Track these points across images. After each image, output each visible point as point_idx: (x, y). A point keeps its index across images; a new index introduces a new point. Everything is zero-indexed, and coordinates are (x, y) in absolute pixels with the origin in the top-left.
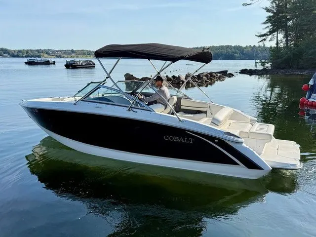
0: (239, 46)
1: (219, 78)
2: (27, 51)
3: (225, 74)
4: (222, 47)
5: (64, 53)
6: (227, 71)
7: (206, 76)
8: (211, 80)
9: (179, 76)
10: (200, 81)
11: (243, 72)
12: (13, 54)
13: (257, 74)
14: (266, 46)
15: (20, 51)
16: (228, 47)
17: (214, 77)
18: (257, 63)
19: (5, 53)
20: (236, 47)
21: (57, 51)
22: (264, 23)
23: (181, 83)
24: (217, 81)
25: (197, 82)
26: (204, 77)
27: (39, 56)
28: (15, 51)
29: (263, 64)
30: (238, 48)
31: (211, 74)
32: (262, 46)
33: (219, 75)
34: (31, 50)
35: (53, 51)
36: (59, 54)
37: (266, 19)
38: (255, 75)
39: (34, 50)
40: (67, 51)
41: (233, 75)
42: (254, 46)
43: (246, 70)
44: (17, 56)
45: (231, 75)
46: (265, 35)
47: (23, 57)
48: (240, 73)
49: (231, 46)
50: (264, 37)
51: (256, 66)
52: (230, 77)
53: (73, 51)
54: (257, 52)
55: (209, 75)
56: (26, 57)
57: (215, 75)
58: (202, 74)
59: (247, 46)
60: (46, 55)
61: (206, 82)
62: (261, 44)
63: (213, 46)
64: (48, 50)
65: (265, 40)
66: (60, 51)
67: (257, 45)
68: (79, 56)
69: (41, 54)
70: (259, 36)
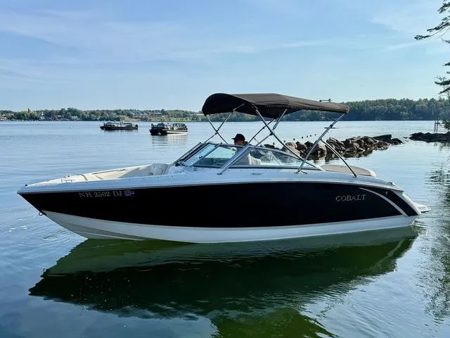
0: (408, 99)
1: (379, 146)
2: (102, 113)
3: (387, 140)
4: (382, 101)
5: (152, 115)
6: (390, 136)
7: (359, 142)
8: (366, 148)
9: (316, 143)
10: (348, 150)
11: (417, 137)
12: (83, 116)
13: (439, 141)
15: (93, 113)
16: (390, 102)
17: (371, 143)
18: (438, 124)
19: (73, 115)
20: (401, 102)
21: (142, 112)
23: (319, 152)
24: (376, 149)
25: (343, 151)
26: (355, 144)
27: (118, 119)
28: (86, 112)
29: (448, 126)
30: (407, 103)
31: (366, 139)
32: (447, 98)
33: (378, 141)
34: (107, 111)
35: (137, 112)
36: (144, 116)
38: (435, 141)
39: (111, 111)
40: (156, 111)
41: (400, 142)
42: (432, 100)
43: (420, 134)
44: (89, 119)
45: (397, 142)
47: (96, 120)
48: (411, 138)
49: (395, 100)
51: (436, 129)
52: (396, 144)
53: (163, 112)
54: (437, 108)
55: (363, 141)
56: (101, 120)
57: (372, 141)
58: (351, 139)
59: (420, 100)
60: (127, 118)
61: (358, 151)
62: (444, 96)
63: (367, 101)
64: (131, 110)
66: (146, 112)
67: (437, 98)
68: (171, 119)
69: (121, 116)
70: (441, 84)
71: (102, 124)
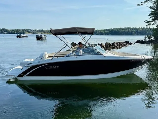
0: (135, 28)
1: (124, 45)
2: (17, 30)
3: (127, 43)
4: (126, 28)
5: (38, 31)
7: (117, 44)
8: (120, 46)
9: (102, 44)
10: (113, 47)
11: (138, 42)
12: (9, 32)
13: (146, 43)
14: (151, 28)
15: (13, 30)
16: (129, 28)
17: (122, 44)
18: (146, 37)
19: (4, 31)
20: (133, 29)
21: (33, 30)
22: (149, 15)
24: (123, 46)
25: (111, 47)
26: (116, 45)
28: (10, 30)
29: (149, 38)
30: (135, 29)
32: (149, 27)
33: (124, 44)
34: (19, 30)
35: (32, 30)
36: (34, 32)
37: (150, 13)
39: (21, 30)
40: (39, 30)
41: (132, 44)
42: (144, 28)
44: (12, 33)
45: (131, 44)
46: (150, 22)
47: (14, 33)
48: (136, 42)
49: (131, 28)
50: (150, 23)
53: (42, 31)
54: (146, 31)
55: (119, 44)
56: (16, 33)
57: (122, 43)
58: (115, 43)
59: (140, 28)
60: (27, 33)
61: (117, 47)
62: (148, 27)
63: (120, 28)
64: (29, 30)
65: (150, 24)
66: (35, 30)
67: (146, 27)
68: (46, 33)
69: (25, 32)
70: (147, 22)
71: (17, 35)
